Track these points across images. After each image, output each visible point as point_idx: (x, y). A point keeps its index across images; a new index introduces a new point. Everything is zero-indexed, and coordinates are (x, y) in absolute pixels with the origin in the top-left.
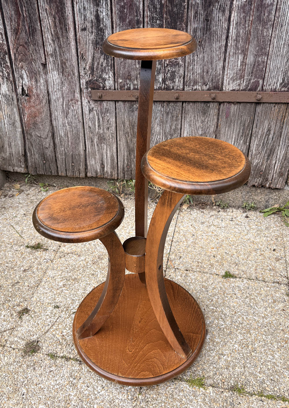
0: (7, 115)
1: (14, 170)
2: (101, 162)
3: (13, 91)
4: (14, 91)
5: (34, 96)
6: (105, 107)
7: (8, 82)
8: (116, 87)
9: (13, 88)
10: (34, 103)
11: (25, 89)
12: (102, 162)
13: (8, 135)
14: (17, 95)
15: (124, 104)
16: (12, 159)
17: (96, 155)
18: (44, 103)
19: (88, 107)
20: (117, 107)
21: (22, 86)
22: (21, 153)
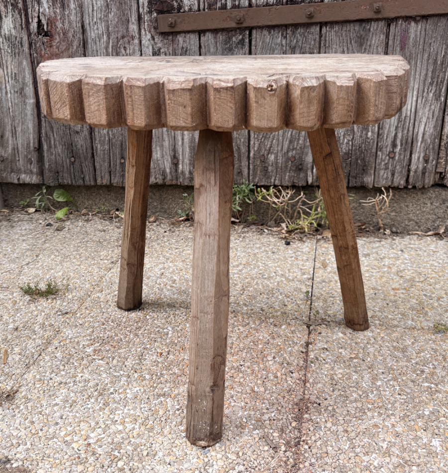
0: (12, 74)
1: (19, 179)
2: (172, 154)
3: (22, 29)
4: (24, 26)
5: (59, 35)
6: (180, 46)
7: (14, 12)
8: (202, 7)
9: (22, 22)
10: (58, 48)
11: (44, 22)
12: (175, 153)
13: (11, 114)
14: (29, 35)
15: (215, 38)
16: (17, 159)
17: (163, 140)
18: (75, 47)
19: (151, 47)
20: (202, 45)
21: (39, 17)
22: (32, 145)
